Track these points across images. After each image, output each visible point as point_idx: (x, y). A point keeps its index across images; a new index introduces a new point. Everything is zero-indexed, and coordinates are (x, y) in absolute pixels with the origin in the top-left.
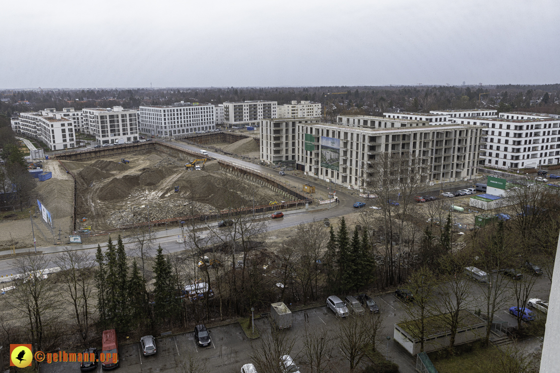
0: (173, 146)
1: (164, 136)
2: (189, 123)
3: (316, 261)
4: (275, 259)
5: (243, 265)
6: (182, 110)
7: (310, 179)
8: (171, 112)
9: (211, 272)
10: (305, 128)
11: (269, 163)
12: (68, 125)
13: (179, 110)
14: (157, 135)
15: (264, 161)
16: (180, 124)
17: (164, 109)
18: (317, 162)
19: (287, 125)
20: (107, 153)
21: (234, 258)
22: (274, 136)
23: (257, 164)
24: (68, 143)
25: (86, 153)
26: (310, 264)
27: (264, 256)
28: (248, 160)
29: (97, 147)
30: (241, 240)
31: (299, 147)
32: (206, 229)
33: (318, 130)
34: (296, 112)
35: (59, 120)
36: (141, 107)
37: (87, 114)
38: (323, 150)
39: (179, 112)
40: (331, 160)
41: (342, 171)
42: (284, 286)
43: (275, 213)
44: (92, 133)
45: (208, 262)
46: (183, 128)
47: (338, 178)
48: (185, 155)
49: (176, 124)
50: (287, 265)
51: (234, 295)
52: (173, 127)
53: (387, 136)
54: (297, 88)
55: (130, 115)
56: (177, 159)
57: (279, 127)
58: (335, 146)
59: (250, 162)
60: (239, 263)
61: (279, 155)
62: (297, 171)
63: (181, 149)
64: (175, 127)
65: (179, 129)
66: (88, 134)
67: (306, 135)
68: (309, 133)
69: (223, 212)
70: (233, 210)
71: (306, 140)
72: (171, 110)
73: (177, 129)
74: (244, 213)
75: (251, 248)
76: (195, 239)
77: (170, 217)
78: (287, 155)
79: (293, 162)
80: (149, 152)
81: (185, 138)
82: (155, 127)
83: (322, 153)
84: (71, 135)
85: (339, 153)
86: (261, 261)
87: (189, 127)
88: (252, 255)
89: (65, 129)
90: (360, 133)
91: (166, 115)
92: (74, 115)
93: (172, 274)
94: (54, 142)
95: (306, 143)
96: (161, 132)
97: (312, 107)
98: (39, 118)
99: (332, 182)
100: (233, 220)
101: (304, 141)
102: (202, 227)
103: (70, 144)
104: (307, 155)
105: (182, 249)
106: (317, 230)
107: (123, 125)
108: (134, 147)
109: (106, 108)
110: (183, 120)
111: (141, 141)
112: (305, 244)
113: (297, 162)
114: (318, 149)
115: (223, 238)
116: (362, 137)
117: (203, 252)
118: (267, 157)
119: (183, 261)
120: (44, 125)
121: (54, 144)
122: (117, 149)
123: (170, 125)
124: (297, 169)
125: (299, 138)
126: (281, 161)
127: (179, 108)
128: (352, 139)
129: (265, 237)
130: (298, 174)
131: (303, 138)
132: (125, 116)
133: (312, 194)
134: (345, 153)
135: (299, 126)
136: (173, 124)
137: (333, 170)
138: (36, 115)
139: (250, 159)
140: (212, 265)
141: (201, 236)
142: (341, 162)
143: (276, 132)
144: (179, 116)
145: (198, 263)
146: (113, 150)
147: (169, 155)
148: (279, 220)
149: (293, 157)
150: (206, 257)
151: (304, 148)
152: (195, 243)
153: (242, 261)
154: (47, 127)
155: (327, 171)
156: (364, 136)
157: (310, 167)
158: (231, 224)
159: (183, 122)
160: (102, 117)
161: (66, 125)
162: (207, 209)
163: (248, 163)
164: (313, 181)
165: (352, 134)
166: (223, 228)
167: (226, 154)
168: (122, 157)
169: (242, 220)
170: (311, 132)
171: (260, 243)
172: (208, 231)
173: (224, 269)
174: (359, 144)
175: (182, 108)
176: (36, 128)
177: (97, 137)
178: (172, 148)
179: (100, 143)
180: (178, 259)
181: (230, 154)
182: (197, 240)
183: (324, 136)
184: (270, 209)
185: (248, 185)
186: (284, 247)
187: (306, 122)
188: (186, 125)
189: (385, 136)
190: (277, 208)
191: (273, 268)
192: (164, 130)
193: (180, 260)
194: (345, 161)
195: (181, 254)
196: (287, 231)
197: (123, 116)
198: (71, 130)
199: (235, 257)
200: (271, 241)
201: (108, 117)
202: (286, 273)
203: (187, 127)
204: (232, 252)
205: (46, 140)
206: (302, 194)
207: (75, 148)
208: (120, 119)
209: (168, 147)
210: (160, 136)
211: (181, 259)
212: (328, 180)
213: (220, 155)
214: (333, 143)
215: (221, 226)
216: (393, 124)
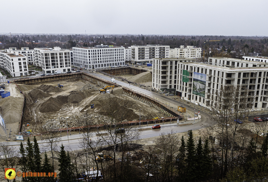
0: (94, 76)
1: (88, 69)
2: (106, 60)
6: (102, 51)
7: (184, 102)
8: (94, 51)
10: (183, 66)
11: (158, 90)
12: (23, 60)
13: (99, 51)
14: (84, 68)
15: (154, 88)
16: (100, 60)
17: (89, 49)
18: (190, 90)
20: (49, 80)
22: (162, 70)
23: (150, 90)
24: (23, 72)
25: (35, 79)
28: (144, 88)
29: (43, 75)
31: (179, 79)
33: (191, 67)
35: (17, 56)
36: (73, 48)
37: (37, 52)
38: (195, 82)
39: (99, 52)
40: (200, 89)
41: (207, 98)
44: (40, 65)
46: (102, 63)
47: (204, 102)
48: (101, 83)
49: (97, 60)
52: (95, 63)
53: (240, 74)
55: (65, 54)
56: (96, 85)
57: (166, 64)
58: (203, 79)
59: (145, 89)
61: (165, 85)
62: (176, 97)
63: (99, 79)
64: (96, 63)
65: (99, 64)
66: (38, 66)
67: (184, 71)
68: (185, 69)
71: (183, 74)
72: (94, 50)
73: (98, 64)
78: (171, 85)
79: (174, 90)
80: (78, 80)
81: (103, 71)
82: (83, 62)
83: (194, 84)
84: (25, 67)
85: (205, 85)
87: (106, 63)
89: (21, 62)
90: (220, 71)
91: (90, 54)
92: (29, 52)
94: (14, 71)
95: (183, 77)
96: (87, 66)
98: (5, 54)
99: (199, 105)
101: (182, 75)
103: (25, 73)
107: (61, 61)
108: (67, 76)
109: (49, 48)
110: (102, 57)
111: (73, 72)
113: (176, 90)
114: (191, 81)
116: (222, 73)
118: (157, 86)
120: (7, 59)
121: (14, 73)
122: (56, 77)
123: (93, 61)
124: (177, 95)
125: (178, 73)
126: (166, 89)
127: (99, 49)
128: (214, 74)
130: (176, 98)
131: (181, 73)
132: (62, 54)
134: (210, 84)
136: (95, 61)
137: (201, 96)
138: (3, 52)
139: (145, 86)
142: (206, 91)
143: (164, 68)
144: (99, 55)
146: (53, 77)
147: (91, 82)
154: (9, 61)
155: (196, 97)
156: (223, 73)
157: (186, 94)
159: (102, 59)
160: (46, 55)
161: (22, 59)
163: (144, 89)
165: (215, 71)
167: (129, 82)
168: (59, 83)
170: (187, 69)
174: (219, 79)
175: (102, 49)
176: (3, 61)
177: (43, 69)
178: (93, 78)
179: (45, 73)
181: (132, 83)
183: (196, 72)
187: (185, 61)
188: (104, 61)
189: (238, 74)
192: (89, 64)
194: (209, 90)
197: (60, 54)
198: (25, 63)
201: (50, 55)
203: (105, 63)
205: (9, 70)
207: (28, 76)
208: (58, 56)
209: (90, 77)
210: (86, 69)
212: (197, 104)
213: (125, 83)
214: (202, 77)
216: (247, 65)
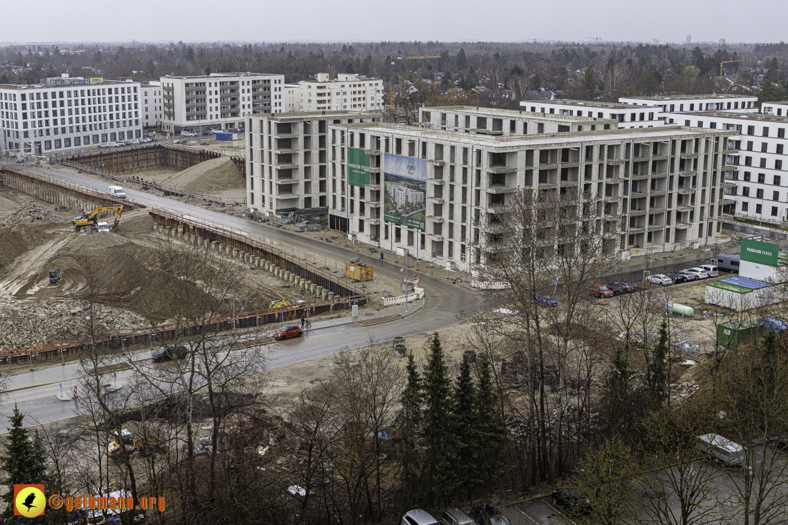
1: (21, 154)
2: (81, 123)
3: (376, 434)
4: (283, 432)
5: (211, 448)
6: (65, 94)
8: (38, 98)
9: (138, 464)
10: (347, 135)
11: (267, 215)
13: (57, 95)
15: (256, 209)
16: (59, 125)
17: (23, 91)
19: (307, 126)
21: (190, 433)
22: (278, 152)
23: (241, 217)
26: (363, 440)
27: (260, 425)
28: (219, 209)
30: (207, 390)
31: (335, 177)
32: (124, 367)
33: (376, 139)
34: (326, 98)
39: (58, 100)
41: (432, 231)
42: (307, 492)
43: (283, 327)
45: (130, 443)
46: (68, 135)
47: (423, 248)
48: (73, 199)
49: (52, 125)
50: (313, 444)
51: (191, 516)
52: (45, 134)
53: (529, 153)
54: (328, 46)
56: (53, 206)
57: (289, 132)
59: (223, 211)
60: (201, 443)
61: (290, 196)
62: (331, 233)
63: (63, 185)
64: (48, 134)
65: (57, 137)
67: (352, 150)
68: (357, 145)
69: (163, 327)
70: (186, 323)
71: (351, 161)
72: (38, 94)
74: (212, 328)
75: (230, 409)
76: (99, 391)
77: (39, 342)
78: (308, 196)
79: (321, 212)
81: (73, 159)
82: (1, 133)
86: (253, 438)
88: (231, 424)
90: (469, 146)
91: (28, 106)
93: (47, 473)
95: (350, 169)
96: (17, 144)
97: (362, 89)
99: (409, 256)
100: (188, 347)
101: (345, 164)
102: (114, 362)
104: (352, 194)
105: (69, 413)
106: (379, 363)
110: (66, 117)
112: (353, 397)
113: (331, 212)
114: (378, 182)
115: (165, 386)
116: (475, 153)
117: (118, 419)
118: (263, 202)
119: (71, 441)
123: (37, 128)
124: (332, 227)
125: (334, 158)
126: (295, 209)
127: (57, 90)
129: (262, 383)
130: (333, 238)
131: (343, 157)
133: (366, 284)
135: (334, 131)
136: (44, 127)
139: (223, 205)
140: (141, 450)
141: (112, 383)
143: (283, 143)
144: (58, 108)
145: (106, 446)
147: (36, 197)
148: (291, 343)
149: (323, 200)
150: (125, 432)
151: (346, 180)
152: (100, 400)
153: (209, 438)
155: (398, 232)
156: (479, 152)
158: (182, 354)
159: (67, 121)
162: (126, 322)
163: (219, 214)
164: (367, 253)
165: (453, 148)
166: (164, 364)
169: (207, 345)
170: (362, 144)
171: (250, 396)
172: (130, 373)
173: (169, 459)
174: (470, 171)
175: (65, 90)
178: (41, 183)
180: (60, 438)
181: (178, 195)
182: (103, 392)
183: (390, 152)
184: (271, 319)
185: (221, 266)
186: (304, 403)
187: (350, 121)
190: (288, 316)
191: (282, 452)
192: (22, 140)
193: (65, 440)
195: (68, 426)
196: (310, 368)
199: (194, 429)
200: (276, 391)
202: (310, 463)
203: (76, 135)
204: (185, 419)
206: (343, 283)
209: (31, 179)
211: (68, 437)
212: (401, 252)
213: (153, 197)
215: (158, 360)
216: (541, 126)
